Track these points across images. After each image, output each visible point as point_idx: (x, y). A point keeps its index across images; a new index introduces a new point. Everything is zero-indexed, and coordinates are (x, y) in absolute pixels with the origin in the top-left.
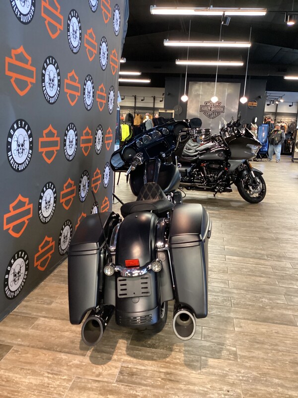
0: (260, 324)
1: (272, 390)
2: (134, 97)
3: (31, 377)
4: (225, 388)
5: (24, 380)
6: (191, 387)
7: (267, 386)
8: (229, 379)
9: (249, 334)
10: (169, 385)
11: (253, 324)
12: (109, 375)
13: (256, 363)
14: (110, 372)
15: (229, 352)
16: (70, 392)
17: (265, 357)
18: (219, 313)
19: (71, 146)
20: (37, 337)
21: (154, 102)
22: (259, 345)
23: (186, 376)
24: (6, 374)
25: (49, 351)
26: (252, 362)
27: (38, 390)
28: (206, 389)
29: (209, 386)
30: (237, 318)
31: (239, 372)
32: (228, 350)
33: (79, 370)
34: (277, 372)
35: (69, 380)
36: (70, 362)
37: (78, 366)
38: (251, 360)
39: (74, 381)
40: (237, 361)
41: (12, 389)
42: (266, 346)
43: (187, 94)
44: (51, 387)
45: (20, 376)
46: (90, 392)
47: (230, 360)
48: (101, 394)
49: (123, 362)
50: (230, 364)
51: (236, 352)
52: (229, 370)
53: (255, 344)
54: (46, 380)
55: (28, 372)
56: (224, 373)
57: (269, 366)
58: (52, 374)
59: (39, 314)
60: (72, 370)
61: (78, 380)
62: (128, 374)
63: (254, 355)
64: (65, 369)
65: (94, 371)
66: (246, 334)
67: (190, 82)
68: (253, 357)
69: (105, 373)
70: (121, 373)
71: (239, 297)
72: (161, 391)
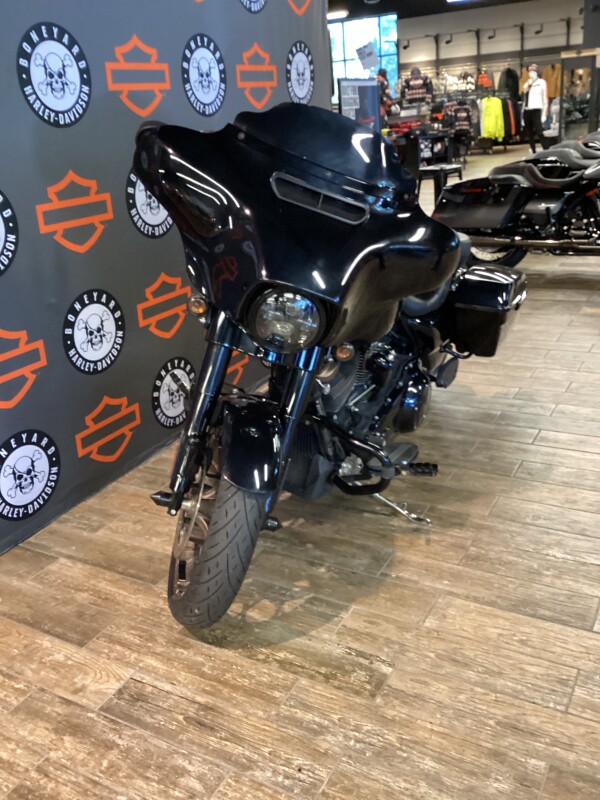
0: (496, 616)
4: (299, 761)
7: (399, 773)
9: (450, 637)
11: (479, 613)
12: (97, 692)
13: (413, 712)
14: (102, 687)
15: (372, 676)
16: (9, 717)
18: (416, 578)
20: (30, 597)
21: (568, 34)
22: (453, 669)
23: (236, 720)
25: (29, 628)
26: (404, 710)
28: (256, 757)
29: (267, 751)
30: (451, 594)
31: (358, 729)
33: (53, 676)
34: (446, 744)
35: (23, 693)
36: (49, 655)
37: (56, 667)
39: (30, 696)
40: (373, 701)
42: (469, 674)
46: (42, 724)
47: (358, 694)
48: (56, 731)
49: (141, 668)
50: (350, 707)
52: (340, 719)
53: (446, 664)
56: (321, 726)
59: (64, 551)
60: (42, 673)
61: (38, 696)
62: (132, 696)
63: (424, 690)
64: (32, 670)
65: (76, 680)
66: (442, 635)
68: (417, 696)
69: (93, 687)
70: (120, 692)
72: (164, 745)
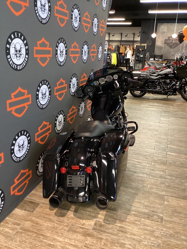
0: (181, 201)
1: (180, 243)
2: (120, 34)
3: (48, 222)
4: (152, 239)
5: (45, 224)
6: (133, 237)
7: (178, 240)
8: (156, 233)
9: (173, 206)
10: (121, 234)
11: (176, 200)
12: (89, 225)
13: (173, 225)
14: (89, 223)
15: (159, 217)
16: (68, 233)
17: (180, 222)
18: (156, 192)
19: (74, 87)
21: (134, 37)
22: (177, 214)
23: (131, 230)
24: (36, 220)
26: (171, 225)
27: (51, 230)
28: (141, 239)
29: (143, 237)
30: (167, 196)
31: (162, 230)
32: (158, 216)
33: (73, 221)
34: (185, 232)
35: (67, 226)
36: (69, 215)
38: (170, 223)
39: (70, 227)
40: (162, 223)
41: (39, 228)
42: (181, 215)
43: (156, 32)
44: (58, 229)
45: (43, 222)
46: (78, 234)
47: (158, 222)
48: (84, 236)
50: (157, 225)
51: (163, 217)
52: (156, 228)
53: (175, 213)
54: (56, 224)
55: (47, 219)
56: (153, 230)
57: (181, 228)
58: (59, 222)
60: (70, 220)
61: (72, 227)
62: (99, 225)
63: (173, 220)
64: (66, 220)
65: (81, 222)
66: (171, 206)
67: (158, 24)
68: (172, 221)
69: (87, 223)
70: (95, 224)
71: (171, 182)
72: (116, 237)
